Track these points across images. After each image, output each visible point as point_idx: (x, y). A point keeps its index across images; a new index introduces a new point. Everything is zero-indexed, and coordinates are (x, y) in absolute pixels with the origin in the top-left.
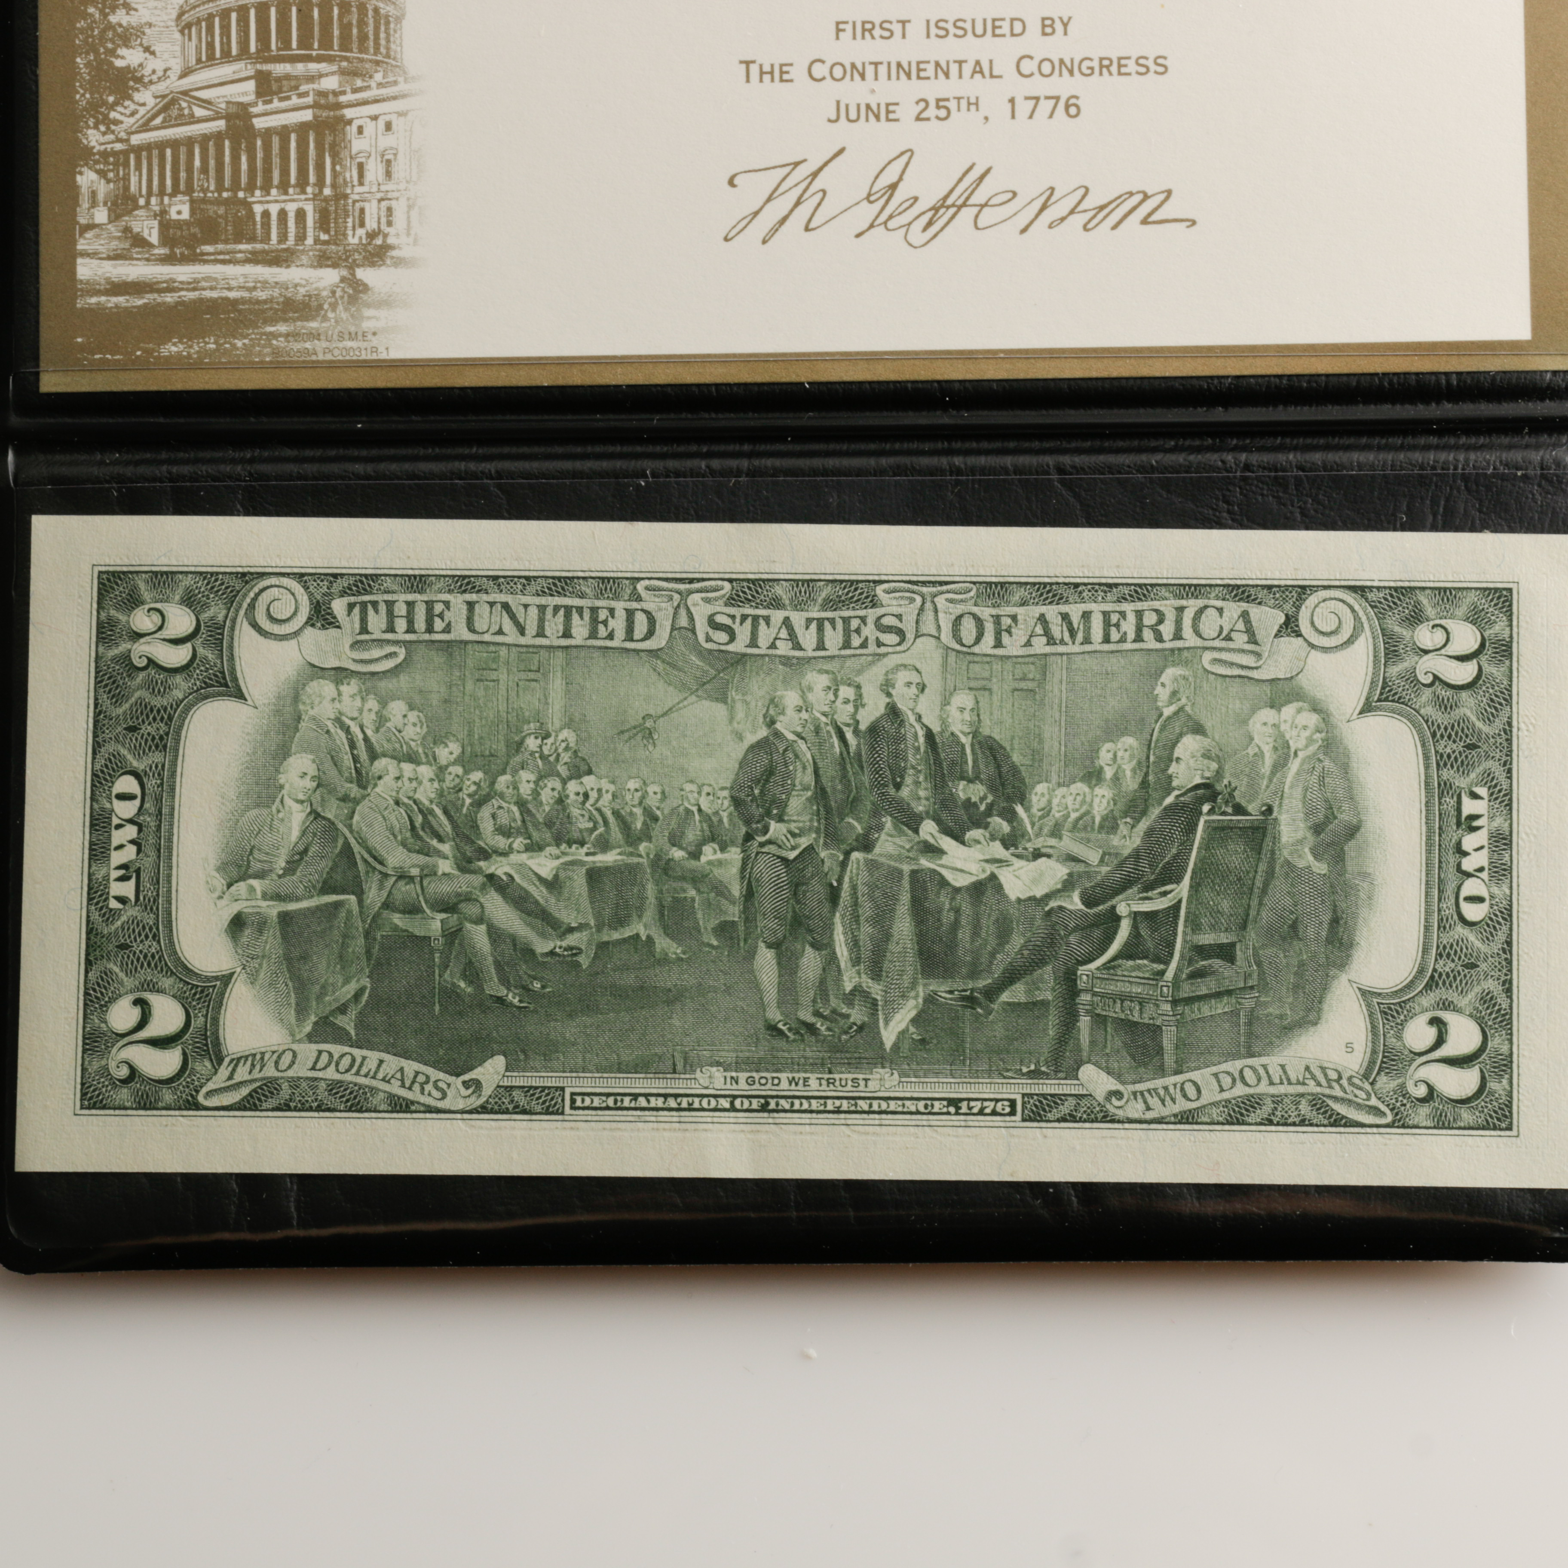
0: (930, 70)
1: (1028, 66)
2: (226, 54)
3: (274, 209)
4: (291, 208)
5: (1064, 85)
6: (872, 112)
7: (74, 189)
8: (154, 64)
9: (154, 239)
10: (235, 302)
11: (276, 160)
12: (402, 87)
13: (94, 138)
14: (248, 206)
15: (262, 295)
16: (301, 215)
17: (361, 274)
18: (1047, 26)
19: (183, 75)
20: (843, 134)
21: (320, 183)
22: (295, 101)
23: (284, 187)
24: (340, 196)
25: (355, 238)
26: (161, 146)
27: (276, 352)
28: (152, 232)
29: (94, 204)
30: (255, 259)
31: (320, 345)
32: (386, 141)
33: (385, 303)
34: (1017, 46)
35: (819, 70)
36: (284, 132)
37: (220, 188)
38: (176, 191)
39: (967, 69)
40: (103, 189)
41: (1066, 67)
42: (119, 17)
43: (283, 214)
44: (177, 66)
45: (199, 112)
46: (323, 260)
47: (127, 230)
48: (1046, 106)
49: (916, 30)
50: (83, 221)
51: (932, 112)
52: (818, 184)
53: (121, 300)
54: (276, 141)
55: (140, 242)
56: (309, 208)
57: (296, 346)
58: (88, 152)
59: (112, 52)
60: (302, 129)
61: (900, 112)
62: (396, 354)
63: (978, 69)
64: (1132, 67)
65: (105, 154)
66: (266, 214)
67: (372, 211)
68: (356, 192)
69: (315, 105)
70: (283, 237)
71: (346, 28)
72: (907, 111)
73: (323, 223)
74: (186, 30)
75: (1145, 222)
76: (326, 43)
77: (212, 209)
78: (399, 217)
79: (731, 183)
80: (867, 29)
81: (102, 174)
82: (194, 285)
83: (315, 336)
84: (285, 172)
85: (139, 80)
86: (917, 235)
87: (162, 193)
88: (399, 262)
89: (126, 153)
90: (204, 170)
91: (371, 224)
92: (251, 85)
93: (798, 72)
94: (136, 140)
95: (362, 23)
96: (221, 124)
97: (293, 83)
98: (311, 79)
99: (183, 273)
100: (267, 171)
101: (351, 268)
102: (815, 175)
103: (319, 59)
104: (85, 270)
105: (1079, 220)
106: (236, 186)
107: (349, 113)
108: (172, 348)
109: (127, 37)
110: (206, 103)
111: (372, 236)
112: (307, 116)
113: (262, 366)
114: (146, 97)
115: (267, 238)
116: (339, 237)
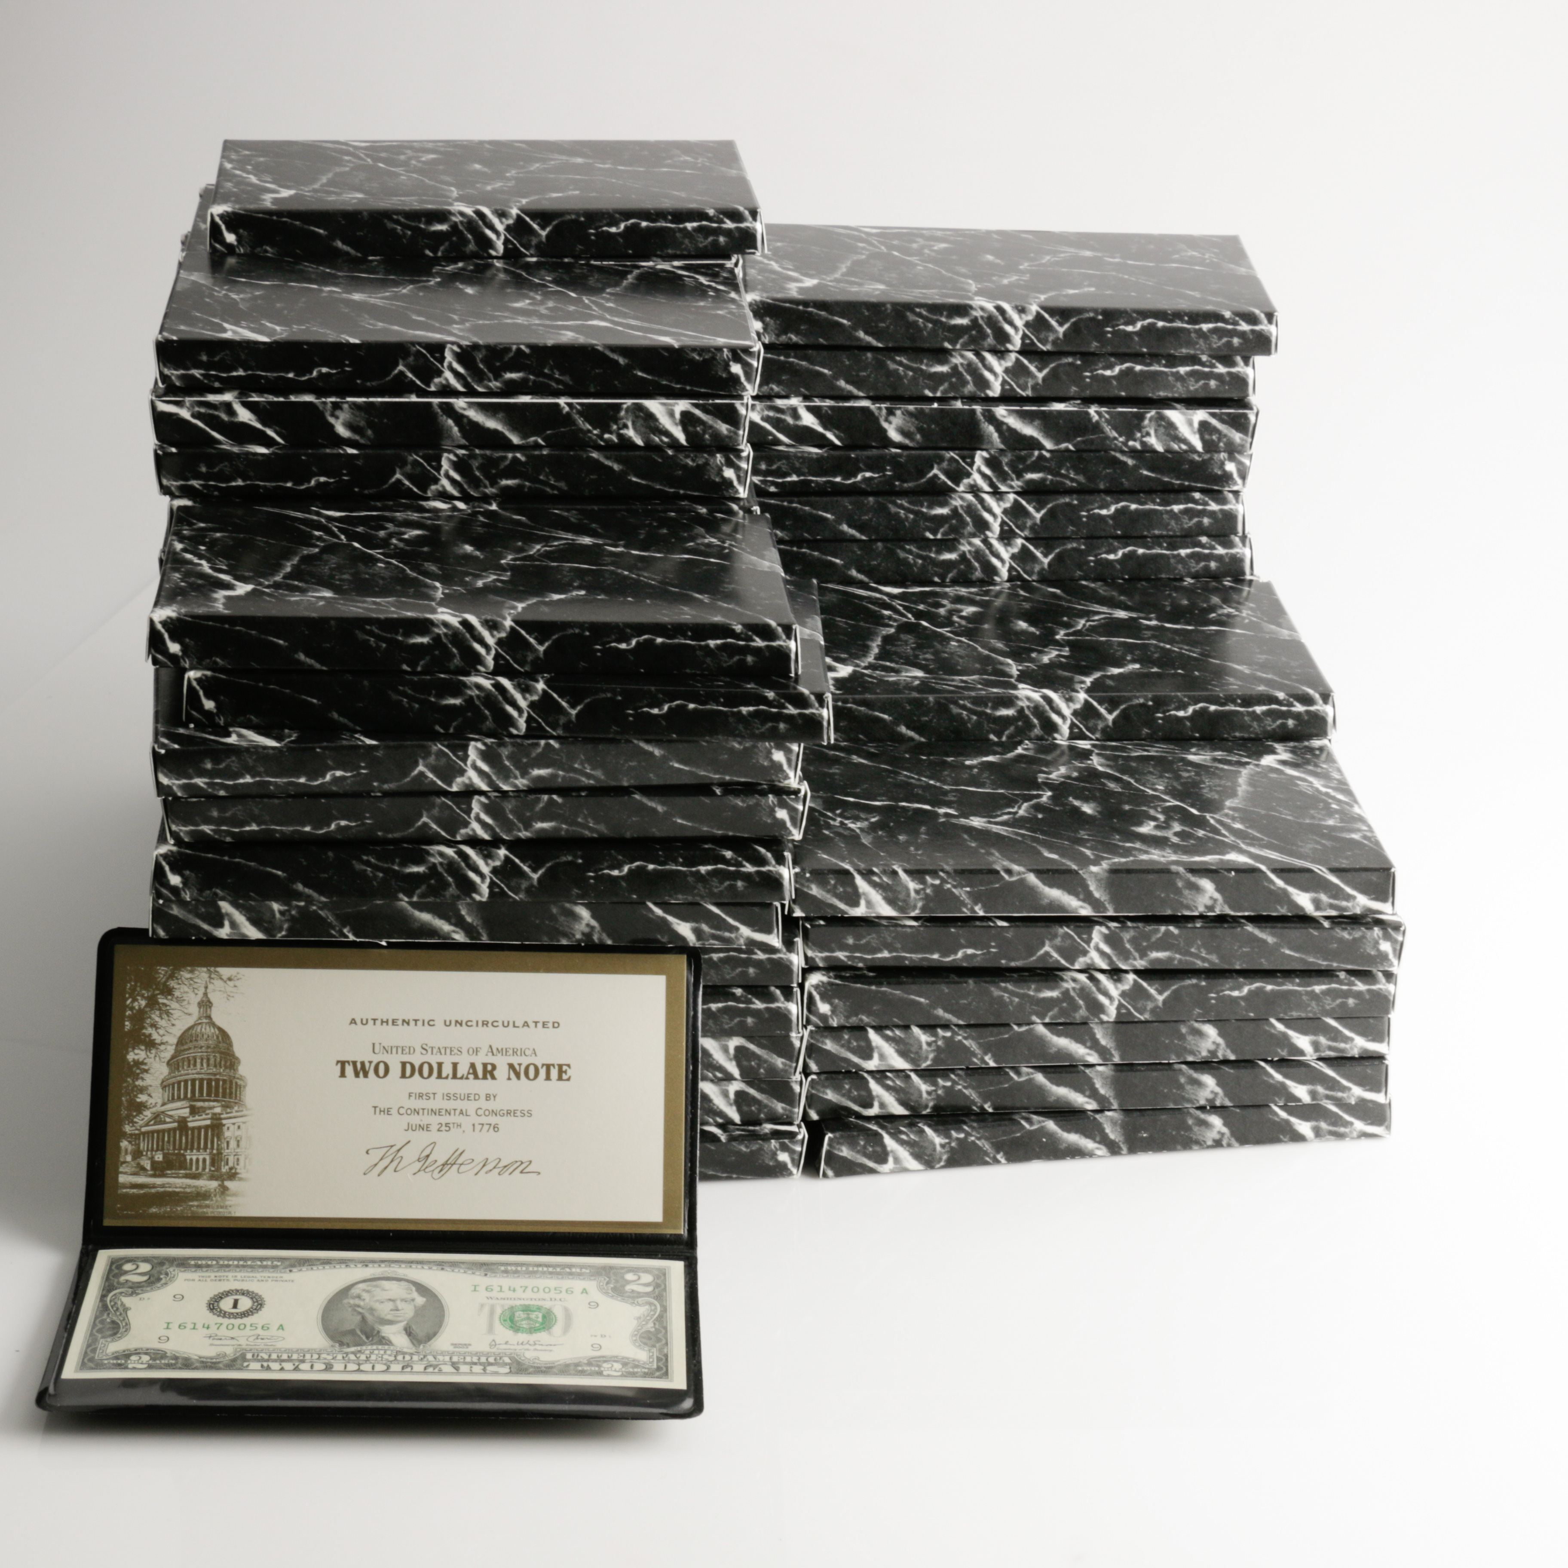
0: (443, 1112)
1: (480, 1112)
2: (179, 1099)
3: (194, 1158)
4: (201, 1157)
5: (493, 1120)
6: (421, 1127)
7: (119, 1148)
8: (151, 1101)
9: (148, 1167)
10: (178, 1193)
11: (196, 1139)
12: (245, 1112)
13: (128, 1129)
14: (184, 1156)
15: (188, 1190)
16: (204, 1160)
17: (227, 1183)
18: (488, 1097)
19: (164, 1104)
20: (410, 1135)
21: (212, 1148)
22: (204, 1116)
23: (198, 1149)
24: (220, 1153)
25: (224, 1169)
26: (153, 1132)
27: (193, 1212)
28: (147, 1165)
29: (126, 1153)
30: (186, 1176)
31: (209, 1210)
32: (238, 1133)
33: (235, 1195)
34: (476, 1104)
35: (402, 1111)
36: (199, 1128)
37: (174, 1149)
38: (157, 1150)
39: (457, 1112)
40: (130, 1148)
41: (494, 1113)
42: (139, 1083)
43: (197, 1160)
44: (160, 1102)
45: (168, 1120)
46: (212, 1178)
47: (138, 1164)
48: (486, 1127)
49: (439, 1097)
50: (122, 1160)
51: (443, 1128)
52: (400, 1154)
53: (135, 1191)
54: (196, 1132)
55: (143, 1169)
56: (208, 1158)
57: (200, 1210)
58: (125, 1133)
59: (136, 1096)
60: (206, 1127)
61: (431, 1128)
62: (238, 1214)
63: (461, 1113)
64: (518, 1114)
65: (131, 1135)
66: (191, 1160)
67: (231, 1160)
68: (225, 1152)
69: (212, 1119)
70: (197, 1168)
71: (224, 1090)
72: (434, 1128)
73: (213, 1163)
74: (164, 1088)
75: (521, 1172)
76: (217, 1095)
77: (171, 1157)
78: (242, 1162)
79: (367, 1152)
80: (421, 1096)
81: (130, 1142)
82: (163, 1186)
83: (208, 1206)
84: (199, 1143)
85: (146, 1107)
86: (436, 1174)
87: (152, 1150)
88: (240, 1179)
89: (139, 1135)
90: (169, 1142)
91: (231, 1164)
92: (188, 1110)
93: (394, 1111)
94: (144, 1129)
95: (231, 1088)
96: (175, 1125)
97: (203, 1110)
98: (211, 1108)
99: (159, 1181)
100: (193, 1143)
101: (223, 1181)
102: (399, 1151)
103: (214, 1101)
104: (122, 1179)
105: (497, 1171)
106: (180, 1149)
107: (224, 1122)
108: (154, 1210)
109: (142, 1090)
110: (171, 1116)
111: (231, 1169)
112: (208, 1122)
113: (188, 1218)
114: (148, 1114)
115: (191, 1169)
116: (219, 1169)
